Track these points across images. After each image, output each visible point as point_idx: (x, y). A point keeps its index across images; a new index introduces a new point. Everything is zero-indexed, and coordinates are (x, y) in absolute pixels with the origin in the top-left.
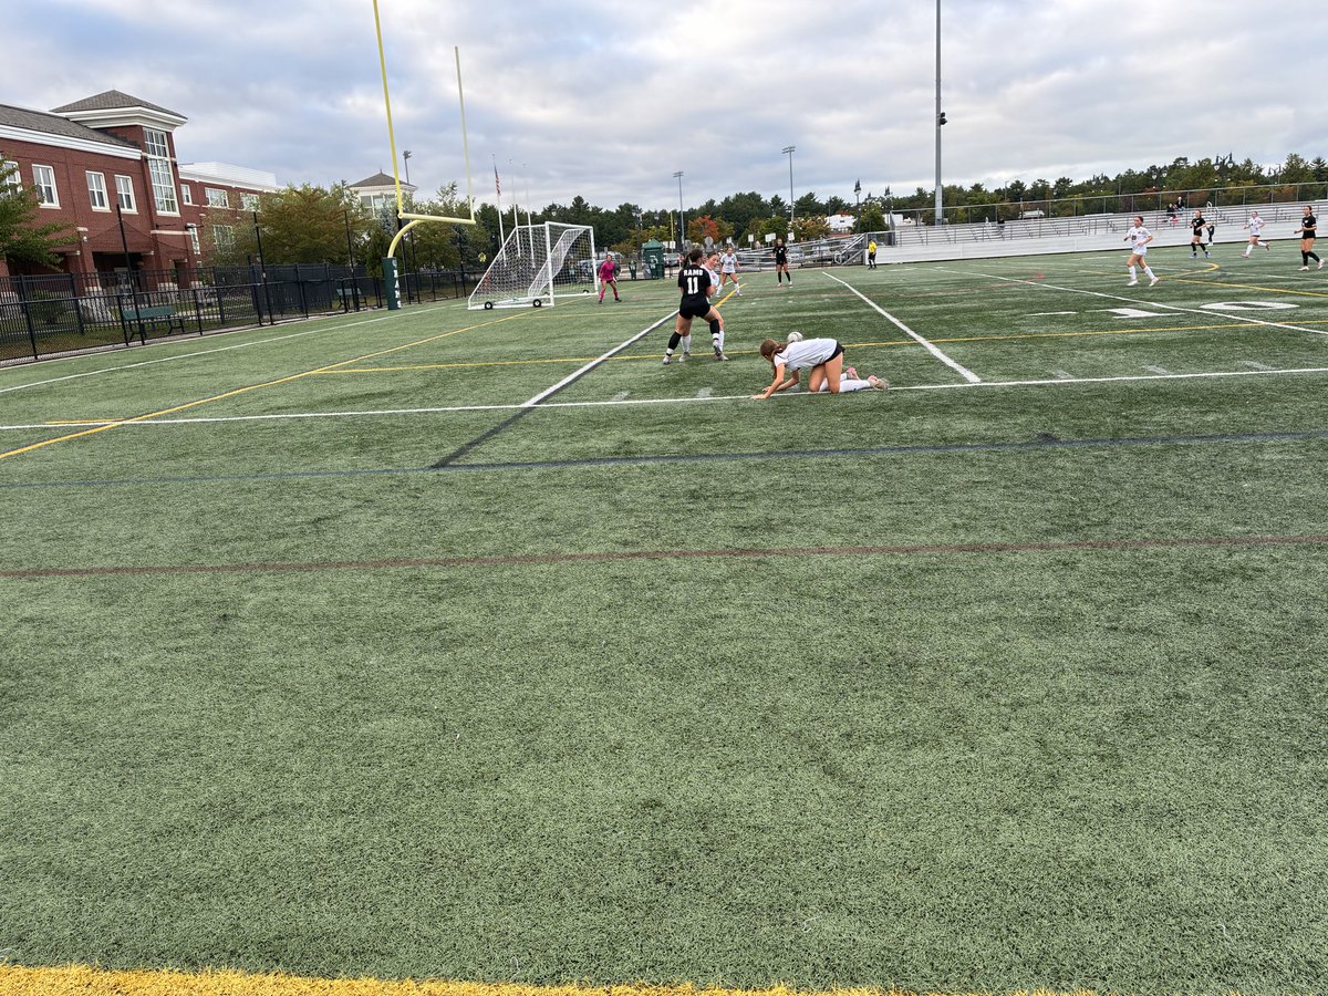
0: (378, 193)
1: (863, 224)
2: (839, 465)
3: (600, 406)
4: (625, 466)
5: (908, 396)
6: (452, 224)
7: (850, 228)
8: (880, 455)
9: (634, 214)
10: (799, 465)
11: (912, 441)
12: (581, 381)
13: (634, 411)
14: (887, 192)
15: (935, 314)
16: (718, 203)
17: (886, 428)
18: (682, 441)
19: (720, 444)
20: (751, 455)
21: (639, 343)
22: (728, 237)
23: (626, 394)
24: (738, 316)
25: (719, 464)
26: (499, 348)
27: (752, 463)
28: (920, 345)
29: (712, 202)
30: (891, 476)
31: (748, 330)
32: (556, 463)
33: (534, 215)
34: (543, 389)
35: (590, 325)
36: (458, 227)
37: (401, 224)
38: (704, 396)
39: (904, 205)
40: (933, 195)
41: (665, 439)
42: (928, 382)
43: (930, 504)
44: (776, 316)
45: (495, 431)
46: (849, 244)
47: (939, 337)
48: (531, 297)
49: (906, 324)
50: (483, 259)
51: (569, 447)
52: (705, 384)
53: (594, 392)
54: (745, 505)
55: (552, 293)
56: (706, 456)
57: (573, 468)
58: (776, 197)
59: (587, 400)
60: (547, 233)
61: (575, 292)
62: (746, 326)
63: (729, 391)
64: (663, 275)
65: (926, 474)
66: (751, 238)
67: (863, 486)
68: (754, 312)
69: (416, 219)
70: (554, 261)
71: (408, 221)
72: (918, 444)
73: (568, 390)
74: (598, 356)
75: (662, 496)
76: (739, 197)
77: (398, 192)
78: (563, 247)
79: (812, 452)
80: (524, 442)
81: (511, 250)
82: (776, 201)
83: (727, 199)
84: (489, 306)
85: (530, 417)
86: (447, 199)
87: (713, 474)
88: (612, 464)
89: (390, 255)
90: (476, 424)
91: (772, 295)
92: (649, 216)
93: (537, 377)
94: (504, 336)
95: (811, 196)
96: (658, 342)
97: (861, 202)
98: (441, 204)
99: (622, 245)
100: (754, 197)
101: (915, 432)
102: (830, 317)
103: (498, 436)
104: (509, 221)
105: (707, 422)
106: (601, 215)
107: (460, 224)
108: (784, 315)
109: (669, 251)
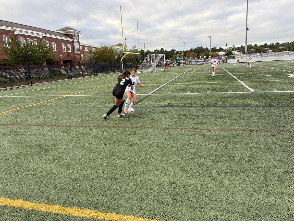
0: (119, 47)
1: (227, 54)
2: (219, 110)
3: (165, 95)
4: (170, 108)
5: (236, 94)
6: (134, 54)
7: (224, 55)
8: (229, 108)
9: (174, 52)
10: (210, 109)
11: (237, 105)
12: (161, 89)
13: (172, 96)
14: (233, 46)
15: (244, 75)
16: (193, 49)
17: (230, 102)
18: (183, 103)
19: (192, 104)
20: (199, 107)
21: (174, 81)
22: (195, 57)
23: (171, 92)
24: (197, 75)
25: (191, 108)
26: (144, 81)
27: (199, 109)
28: (240, 82)
29: (192, 49)
30: (231, 113)
31: (199, 78)
32: (155, 107)
33: (152, 52)
34: (153, 91)
35: (163, 77)
36: (136, 55)
37: (124, 54)
38: (188, 93)
39: (237, 49)
40: (245, 47)
41: (179, 102)
42: (241, 91)
43: (240, 120)
44: (206, 75)
45: (142, 100)
46: (224, 58)
47: (245, 81)
48: (151, 70)
49: (236, 77)
50: (141, 61)
51: (158, 104)
52: (189, 90)
53: (163, 92)
54: (197, 118)
55: (155, 69)
56: (188, 107)
57: (158, 108)
58: (207, 47)
59: (162, 93)
60: (155, 56)
61: (160, 69)
62: (199, 77)
63: (194, 92)
64: (180, 65)
65: (239, 113)
66: (201, 57)
67: (224, 115)
68: (201, 74)
69: (127, 53)
70: (156, 62)
71: (125, 54)
72: (238, 106)
73: (158, 91)
74: (165, 83)
75: (178, 115)
76: (198, 48)
77: (123, 47)
78: (158, 59)
79: (213, 107)
80: (148, 102)
81: (147, 60)
82: (207, 49)
83: (195, 48)
84: (142, 72)
85: (149, 97)
86: (134, 49)
87: (190, 111)
88: (167, 108)
89: (121, 61)
90: (138, 98)
91: (204, 70)
92: (177, 52)
93: (152, 88)
94: (145, 79)
95: (215, 47)
96: (178, 81)
97: (227, 48)
98: (132, 50)
99: (171, 58)
100: (202, 48)
101: (237, 103)
102: (218, 75)
103: (143, 101)
104: (147, 53)
105: (189, 99)
106: (167, 52)
107: (136, 54)
108: (208, 75)
109: (182, 60)
